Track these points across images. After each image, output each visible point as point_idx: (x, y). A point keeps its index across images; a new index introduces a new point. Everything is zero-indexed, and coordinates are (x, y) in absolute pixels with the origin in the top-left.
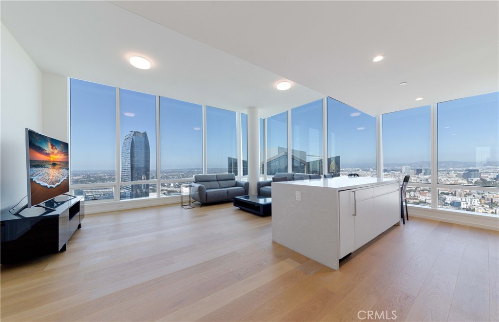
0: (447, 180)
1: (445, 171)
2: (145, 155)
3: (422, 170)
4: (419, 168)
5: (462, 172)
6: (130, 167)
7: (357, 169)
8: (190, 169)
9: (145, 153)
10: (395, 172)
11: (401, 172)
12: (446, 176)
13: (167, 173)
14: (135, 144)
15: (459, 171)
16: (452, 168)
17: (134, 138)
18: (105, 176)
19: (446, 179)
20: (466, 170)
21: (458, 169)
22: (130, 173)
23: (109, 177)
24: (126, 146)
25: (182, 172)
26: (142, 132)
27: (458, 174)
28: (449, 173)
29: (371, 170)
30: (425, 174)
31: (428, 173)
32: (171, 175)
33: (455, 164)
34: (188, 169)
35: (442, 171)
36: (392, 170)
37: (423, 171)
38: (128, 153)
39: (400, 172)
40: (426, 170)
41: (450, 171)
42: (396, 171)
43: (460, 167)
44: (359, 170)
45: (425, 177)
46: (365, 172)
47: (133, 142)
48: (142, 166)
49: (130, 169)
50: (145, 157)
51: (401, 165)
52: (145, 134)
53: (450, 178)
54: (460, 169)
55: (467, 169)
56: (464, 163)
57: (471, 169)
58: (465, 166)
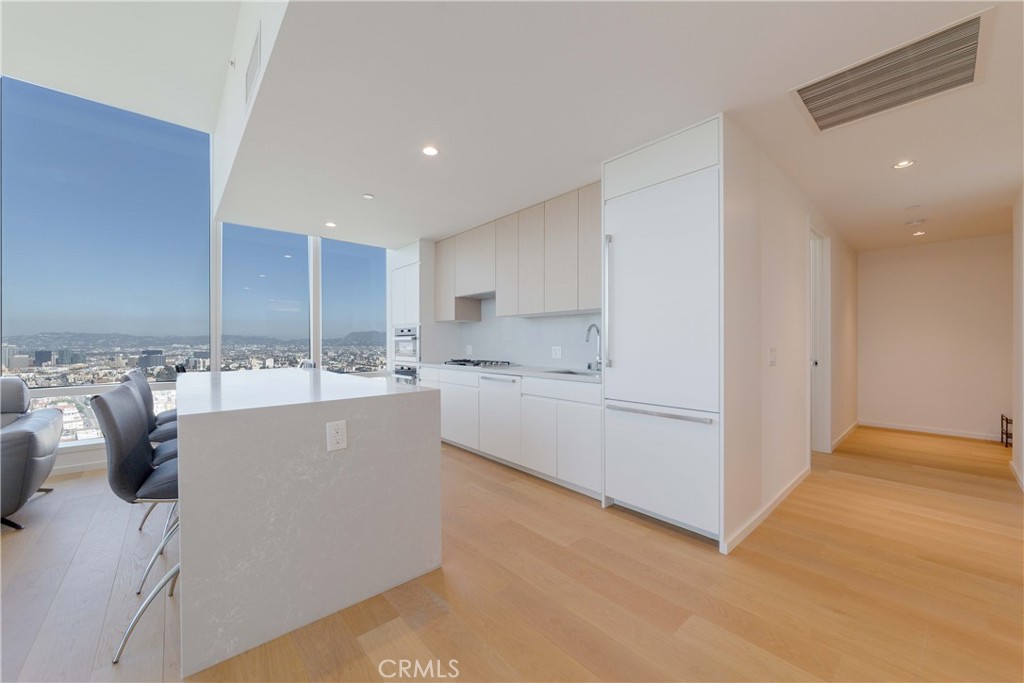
0: (110, 373)
1: (105, 354)
3: (50, 352)
4: (41, 348)
5: (137, 357)
12: (108, 364)
15: (132, 354)
16: (118, 349)
19: (107, 371)
20: (144, 352)
21: (129, 350)
27: (130, 359)
28: (113, 360)
30: (59, 363)
31: (66, 359)
33: (124, 340)
35: (100, 354)
37: (55, 356)
40: (61, 353)
41: (114, 354)
43: (132, 346)
53: (115, 368)
54: (133, 350)
55: (145, 349)
56: (139, 338)
57: (151, 348)
58: (140, 345)
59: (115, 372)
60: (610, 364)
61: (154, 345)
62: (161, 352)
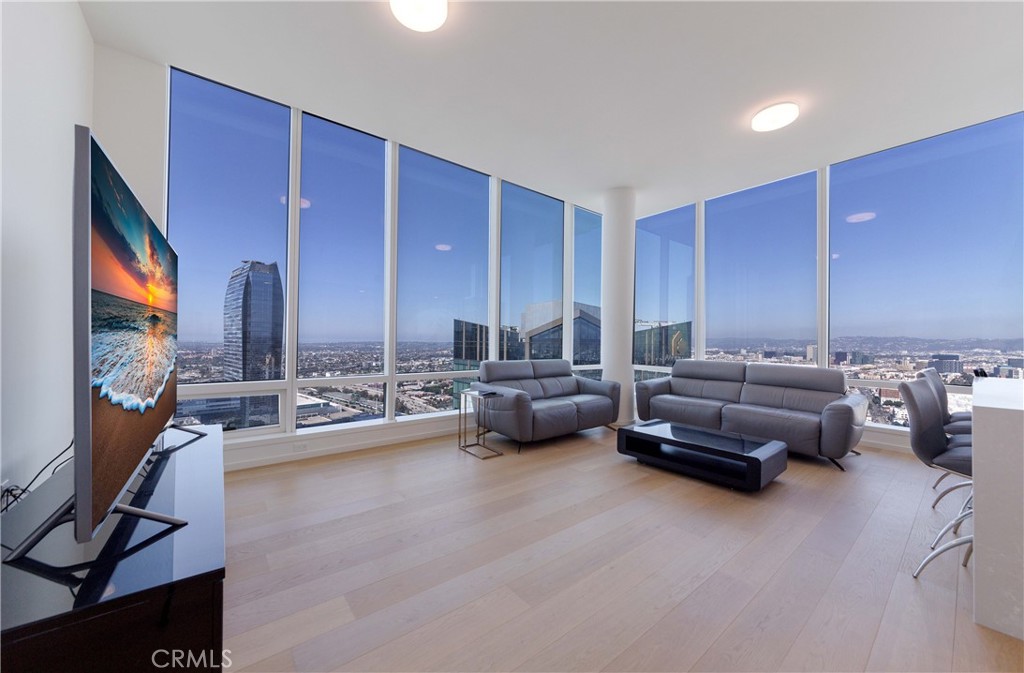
0: (897, 376)
1: (892, 357)
2: (273, 312)
3: (846, 353)
4: (840, 350)
5: (927, 361)
6: (240, 336)
7: (714, 350)
8: (366, 343)
9: (274, 307)
10: (793, 357)
11: (805, 357)
12: (894, 367)
13: (318, 350)
14: (253, 288)
15: (920, 358)
16: (905, 352)
17: (251, 274)
18: (188, 354)
19: (894, 374)
20: (934, 357)
21: (917, 353)
22: (241, 349)
23: (195, 356)
24: (233, 293)
25: (348, 349)
26: (268, 262)
27: (918, 363)
28: (899, 363)
29: (744, 352)
30: (853, 363)
31: (858, 360)
32: (325, 356)
33: (912, 343)
34: (362, 343)
35: (887, 356)
36: (787, 354)
37: (849, 357)
38: (237, 308)
39: (801, 358)
40: (854, 354)
41: (901, 357)
42: (793, 355)
43: (921, 350)
44: (718, 352)
45: (853, 368)
46: (731, 357)
47: (248, 284)
48: (268, 334)
49: (241, 340)
50: (274, 316)
51: (804, 344)
52: (274, 267)
53: (902, 372)
54: (922, 354)
55: (935, 353)
56: (927, 341)
57: (943, 353)
58: (930, 349)
59: (901, 375)
61: (948, 349)
62: (957, 357)
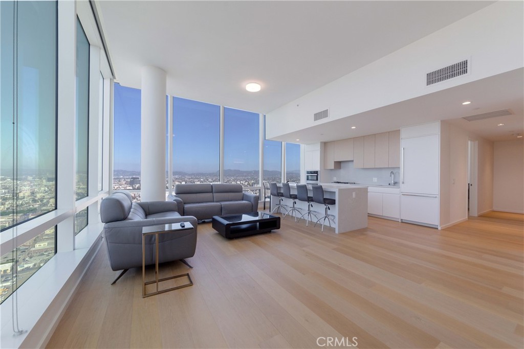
1: (117, 179)
5: (129, 180)
15: (127, 179)
16: (122, 177)
20: (132, 178)
21: (126, 177)
28: (120, 181)
33: (124, 172)
41: (120, 179)
53: (121, 185)
54: (128, 177)
56: (130, 172)
57: (134, 177)
58: (130, 175)
59: (121, 187)
60: (403, 183)
61: (136, 175)
62: (138, 178)
